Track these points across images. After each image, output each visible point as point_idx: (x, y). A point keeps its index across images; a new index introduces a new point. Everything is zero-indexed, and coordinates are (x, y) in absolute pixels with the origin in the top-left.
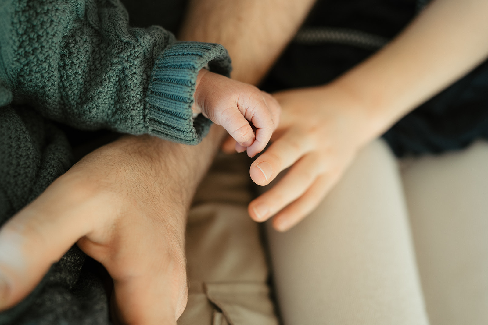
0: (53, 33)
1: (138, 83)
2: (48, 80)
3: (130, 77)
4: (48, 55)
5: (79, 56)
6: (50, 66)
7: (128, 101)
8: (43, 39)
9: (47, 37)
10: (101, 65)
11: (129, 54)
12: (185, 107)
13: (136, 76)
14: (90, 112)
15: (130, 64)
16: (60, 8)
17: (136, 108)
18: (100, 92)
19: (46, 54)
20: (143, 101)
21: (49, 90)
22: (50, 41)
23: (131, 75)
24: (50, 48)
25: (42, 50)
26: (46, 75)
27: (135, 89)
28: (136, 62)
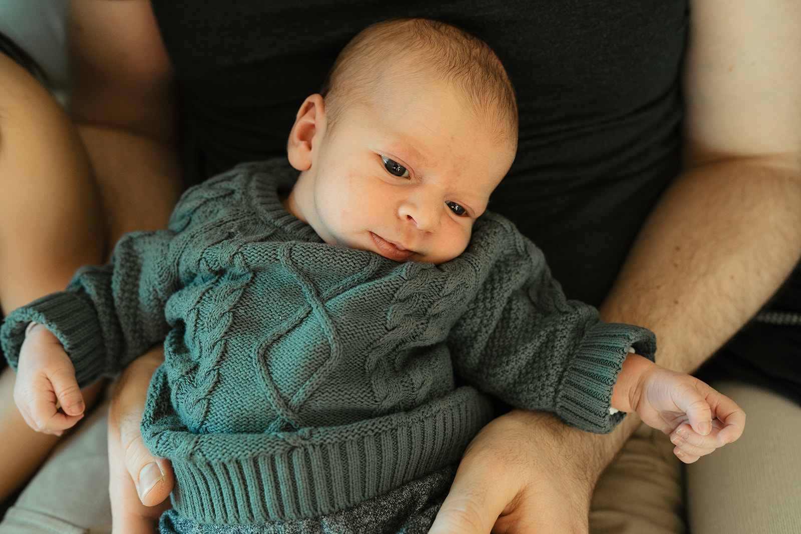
0: (506, 288)
1: (565, 346)
2: (485, 327)
3: (559, 339)
4: (495, 306)
5: (517, 313)
6: (492, 315)
7: (550, 360)
8: (495, 291)
9: (500, 290)
10: (541, 322)
11: (564, 318)
12: (611, 371)
13: (565, 339)
14: (507, 365)
15: (562, 327)
16: (520, 272)
17: (555, 368)
18: (526, 348)
19: (493, 305)
20: (565, 364)
21: (481, 336)
22: (501, 294)
23: (561, 337)
24: (498, 301)
25: (491, 300)
26: (485, 322)
27: (560, 350)
28: (569, 327)
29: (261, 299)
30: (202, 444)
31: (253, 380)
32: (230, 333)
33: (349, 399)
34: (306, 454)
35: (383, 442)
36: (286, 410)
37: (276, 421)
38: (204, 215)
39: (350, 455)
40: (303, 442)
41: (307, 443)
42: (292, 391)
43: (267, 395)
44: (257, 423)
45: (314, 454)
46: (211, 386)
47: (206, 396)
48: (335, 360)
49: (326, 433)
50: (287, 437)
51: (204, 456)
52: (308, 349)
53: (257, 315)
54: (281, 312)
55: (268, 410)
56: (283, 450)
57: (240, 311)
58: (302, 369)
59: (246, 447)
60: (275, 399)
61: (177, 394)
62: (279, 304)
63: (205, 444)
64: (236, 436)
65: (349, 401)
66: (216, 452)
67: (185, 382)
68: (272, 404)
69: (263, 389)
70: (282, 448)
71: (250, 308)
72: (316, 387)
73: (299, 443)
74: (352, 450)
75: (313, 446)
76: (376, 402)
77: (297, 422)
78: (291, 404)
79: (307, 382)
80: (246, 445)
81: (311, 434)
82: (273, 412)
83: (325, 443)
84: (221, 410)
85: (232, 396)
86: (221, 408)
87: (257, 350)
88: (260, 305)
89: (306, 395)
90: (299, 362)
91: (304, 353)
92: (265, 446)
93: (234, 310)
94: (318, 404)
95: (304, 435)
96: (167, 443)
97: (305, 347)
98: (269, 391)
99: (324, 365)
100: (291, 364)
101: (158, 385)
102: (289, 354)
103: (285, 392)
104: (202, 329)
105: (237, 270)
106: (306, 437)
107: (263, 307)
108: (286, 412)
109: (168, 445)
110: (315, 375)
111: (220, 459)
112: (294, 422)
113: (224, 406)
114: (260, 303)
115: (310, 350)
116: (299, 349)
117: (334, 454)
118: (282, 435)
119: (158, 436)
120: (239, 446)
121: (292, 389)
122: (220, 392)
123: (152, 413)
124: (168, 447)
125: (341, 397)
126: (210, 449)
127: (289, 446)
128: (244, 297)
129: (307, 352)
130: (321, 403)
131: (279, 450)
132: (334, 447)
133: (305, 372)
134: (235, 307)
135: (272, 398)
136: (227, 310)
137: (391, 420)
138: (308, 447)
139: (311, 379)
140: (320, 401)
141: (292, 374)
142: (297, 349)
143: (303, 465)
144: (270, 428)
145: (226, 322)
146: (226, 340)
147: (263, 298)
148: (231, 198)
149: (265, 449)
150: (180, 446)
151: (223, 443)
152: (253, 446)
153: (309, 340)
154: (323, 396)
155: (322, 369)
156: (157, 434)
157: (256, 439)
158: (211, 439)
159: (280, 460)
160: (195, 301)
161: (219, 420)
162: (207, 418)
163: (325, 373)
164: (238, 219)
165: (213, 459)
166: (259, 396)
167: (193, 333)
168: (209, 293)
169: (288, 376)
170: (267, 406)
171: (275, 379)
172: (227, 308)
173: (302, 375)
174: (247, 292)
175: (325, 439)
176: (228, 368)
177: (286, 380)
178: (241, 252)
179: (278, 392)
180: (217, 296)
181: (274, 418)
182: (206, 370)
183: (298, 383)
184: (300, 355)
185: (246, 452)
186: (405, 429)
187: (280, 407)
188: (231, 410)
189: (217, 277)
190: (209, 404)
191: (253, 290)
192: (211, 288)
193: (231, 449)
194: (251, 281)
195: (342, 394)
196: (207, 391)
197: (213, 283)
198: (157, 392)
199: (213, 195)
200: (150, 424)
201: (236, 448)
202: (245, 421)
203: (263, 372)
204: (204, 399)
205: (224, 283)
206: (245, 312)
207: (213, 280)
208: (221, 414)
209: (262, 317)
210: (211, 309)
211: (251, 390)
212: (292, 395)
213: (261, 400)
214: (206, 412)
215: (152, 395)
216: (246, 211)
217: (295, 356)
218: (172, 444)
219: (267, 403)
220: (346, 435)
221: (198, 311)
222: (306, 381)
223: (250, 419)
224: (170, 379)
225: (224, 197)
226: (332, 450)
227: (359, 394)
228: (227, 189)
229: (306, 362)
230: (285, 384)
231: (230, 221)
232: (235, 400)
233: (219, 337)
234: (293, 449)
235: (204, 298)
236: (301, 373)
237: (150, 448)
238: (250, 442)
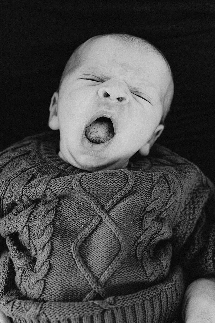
29: (68, 215)
30: (45, 309)
31: (74, 267)
32: (53, 238)
33: (133, 276)
34: (113, 313)
35: (154, 303)
36: (97, 285)
37: (90, 293)
38: (12, 167)
39: (138, 312)
40: (111, 307)
41: (113, 307)
42: (100, 273)
43: (86, 276)
44: (79, 294)
45: (117, 314)
46: (46, 272)
47: (43, 278)
48: (123, 252)
49: (124, 300)
50: (101, 304)
51: (46, 316)
52: (107, 247)
53: (67, 225)
54: (82, 222)
55: (86, 285)
56: (99, 312)
57: (57, 223)
58: (106, 259)
59: (75, 311)
60: (90, 278)
61: (22, 276)
62: (80, 217)
63: (47, 309)
64: (67, 304)
65: (133, 277)
66: (54, 314)
67: (28, 269)
68: (88, 281)
69: (82, 272)
70: (98, 311)
71: (62, 221)
72: (115, 269)
73: (108, 308)
74: (139, 309)
75: (117, 308)
76: (147, 277)
77: (103, 293)
78: (100, 281)
79: (110, 267)
80: (75, 309)
81: (115, 302)
82: (89, 287)
83: (123, 306)
84: (54, 286)
85: (61, 277)
86: (54, 285)
87: (75, 248)
88: (68, 218)
89: (109, 275)
90: (103, 255)
91: (105, 249)
92: (88, 310)
93: (53, 223)
94: (116, 281)
95: (110, 302)
96: (20, 308)
97: (105, 245)
98: (86, 273)
99: (118, 255)
100: (98, 256)
101: (6, 270)
102: (95, 250)
103: (97, 273)
104: (34, 238)
105: (49, 198)
106: (112, 303)
107: (70, 219)
108: (97, 287)
109: (21, 309)
110: (113, 262)
111: (57, 318)
112: (102, 293)
113: (56, 284)
114: (67, 217)
115: (108, 247)
116: (101, 247)
117: (129, 312)
118: (98, 302)
119: (11, 303)
120: (70, 310)
121: (100, 271)
122: (52, 275)
123: (3, 288)
124: (21, 310)
125: (129, 275)
126: (51, 312)
127: (102, 310)
128: (57, 214)
129: (107, 248)
130: (118, 280)
131: (97, 312)
132: (128, 309)
133: (108, 260)
134: (53, 221)
135: (89, 277)
136: (49, 223)
137: (157, 288)
138: (114, 309)
139: (112, 264)
140: (118, 278)
141: (99, 263)
142: (100, 247)
143: (111, 321)
144: (86, 297)
145: (50, 231)
146: (51, 242)
147: (68, 214)
148: (28, 155)
149: (88, 312)
150: (30, 310)
151: (60, 308)
152: (80, 310)
153: (107, 241)
154: (119, 275)
155: (117, 258)
156: (10, 301)
157: (81, 306)
158: (51, 305)
159: (96, 318)
160: (25, 221)
161: (53, 293)
162: (44, 292)
163: (119, 260)
164: (35, 166)
165: (52, 319)
166: (80, 277)
167: (28, 241)
168: (33, 215)
169: (97, 264)
170: (85, 283)
171: (89, 266)
172: (48, 222)
173: (106, 263)
174: (58, 211)
175: (123, 303)
176: (56, 260)
177: (96, 266)
178: (49, 188)
179: (92, 273)
180: (39, 215)
181: (89, 290)
182: (41, 262)
183: (104, 267)
184: (103, 250)
185: (76, 314)
186: (164, 293)
187: (94, 283)
188: (62, 286)
189: (34, 205)
190: (45, 283)
191: (61, 209)
192: (33, 212)
193: (66, 313)
194: (58, 204)
195: (130, 273)
196: (43, 275)
197: (33, 209)
198: (6, 274)
199: (17, 154)
200: (3, 295)
201: (68, 312)
202: (70, 293)
203: (81, 261)
204: (42, 280)
205: (41, 208)
206: (60, 224)
207: (32, 207)
208: (54, 289)
209: (71, 225)
210: (38, 225)
211: (74, 273)
212: (100, 275)
213: (82, 279)
214: (44, 289)
215: (2, 277)
216: (39, 161)
217: (100, 252)
218: (24, 309)
219: (85, 281)
220: (135, 300)
221: (29, 227)
222: (108, 266)
223: (74, 292)
224: (16, 266)
225: (24, 155)
226: (128, 310)
227: (138, 273)
228: (25, 151)
229: (107, 254)
230: (96, 269)
231: (31, 168)
232: (64, 280)
233: (47, 241)
234: (104, 311)
235: (30, 218)
236: (105, 261)
237: (6, 311)
238: (78, 307)
